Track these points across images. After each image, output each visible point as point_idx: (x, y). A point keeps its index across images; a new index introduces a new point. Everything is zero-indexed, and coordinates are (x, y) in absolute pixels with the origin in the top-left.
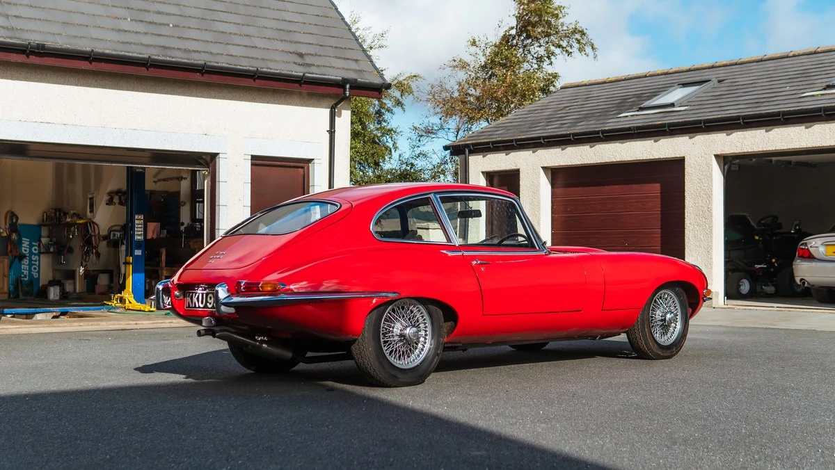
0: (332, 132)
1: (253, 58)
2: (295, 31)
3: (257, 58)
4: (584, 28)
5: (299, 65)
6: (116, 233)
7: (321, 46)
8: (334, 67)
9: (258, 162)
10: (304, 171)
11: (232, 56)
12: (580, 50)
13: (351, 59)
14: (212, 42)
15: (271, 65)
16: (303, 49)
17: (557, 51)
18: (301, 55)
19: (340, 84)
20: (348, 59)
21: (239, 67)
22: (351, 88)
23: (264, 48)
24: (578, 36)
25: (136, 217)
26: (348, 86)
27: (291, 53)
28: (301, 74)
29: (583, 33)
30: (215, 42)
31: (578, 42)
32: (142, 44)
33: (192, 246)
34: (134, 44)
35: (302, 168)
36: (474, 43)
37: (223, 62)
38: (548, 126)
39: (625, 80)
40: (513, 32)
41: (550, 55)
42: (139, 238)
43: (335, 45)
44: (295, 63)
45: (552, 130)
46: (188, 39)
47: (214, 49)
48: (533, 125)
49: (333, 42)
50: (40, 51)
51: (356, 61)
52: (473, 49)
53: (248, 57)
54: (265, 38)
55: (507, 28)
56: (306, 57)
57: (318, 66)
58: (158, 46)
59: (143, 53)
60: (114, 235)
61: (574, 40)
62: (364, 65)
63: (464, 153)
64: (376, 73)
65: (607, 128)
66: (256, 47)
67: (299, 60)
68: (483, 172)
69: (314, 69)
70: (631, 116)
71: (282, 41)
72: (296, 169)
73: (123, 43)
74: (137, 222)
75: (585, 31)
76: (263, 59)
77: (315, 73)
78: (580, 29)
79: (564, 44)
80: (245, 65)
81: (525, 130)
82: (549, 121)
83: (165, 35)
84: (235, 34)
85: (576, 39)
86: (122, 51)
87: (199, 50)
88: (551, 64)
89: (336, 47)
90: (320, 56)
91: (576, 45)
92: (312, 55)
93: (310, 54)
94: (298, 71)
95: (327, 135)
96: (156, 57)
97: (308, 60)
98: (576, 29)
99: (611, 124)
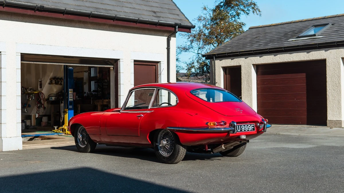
0: (168, 49)
1: (135, 13)
2: (149, 1)
3: (137, 14)
4: (255, 2)
5: (155, 17)
6: (52, 97)
7: (162, 8)
8: (170, 18)
9: (138, 63)
10: (156, 67)
11: (125, 12)
12: (253, 12)
13: (176, 14)
14: (116, 6)
15: (143, 16)
16: (155, 10)
17: (242, 12)
18: (155, 12)
19: (174, 26)
20: (174, 14)
21: (130, 17)
22: (178, 28)
23: (138, 9)
24: (253, 6)
25: (70, 90)
26: (177, 27)
27: (150, 11)
28: (158, 21)
29: (255, 5)
30: (117, 6)
31: (253, 8)
32: (86, 6)
33: (96, 104)
34: (83, 6)
35: (155, 65)
36: (205, 9)
37: (122, 15)
38: (252, 45)
39: (281, 25)
40: (222, 4)
41: (238, 15)
42: (71, 100)
43: (167, 8)
44: (153, 16)
45: (255, 47)
46: (105, 4)
47: (118, 9)
48: (244, 45)
49: (166, 6)
50: (42, 9)
51: (178, 15)
52: (205, 12)
53: (133, 13)
54: (138, 4)
55: (220, 2)
56: (157, 13)
57: (163, 17)
58: (93, 7)
59: (88, 11)
60: (51, 98)
61: (251, 7)
62: (182, 17)
63: (213, 58)
64: (187, 20)
65: (286, 46)
66: (135, 8)
67: (154, 15)
68: (222, 67)
69: (161, 19)
70: (295, 40)
71: (145, 5)
72: (152, 66)
73: (77, 6)
74: (70, 92)
75: (256, 3)
76: (139, 14)
77: (162, 21)
78: (254, 3)
79: (246, 9)
80: (132, 17)
81: (241, 47)
82: (251, 43)
83: (95, 2)
84: (125, 2)
85: (252, 7)
86: (78, 10)
87: (111, 9)
88: (239, 18)
89: (168, 9)
90: (163, 12)
91: (251, 10)
92: (159, 12)
93: (158, 12)
94: (155, 20)
95: (166, 50)
96: (94, 13)
97: (158, 14)
98: (252, 2)
99: (286, 44)
